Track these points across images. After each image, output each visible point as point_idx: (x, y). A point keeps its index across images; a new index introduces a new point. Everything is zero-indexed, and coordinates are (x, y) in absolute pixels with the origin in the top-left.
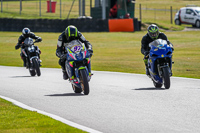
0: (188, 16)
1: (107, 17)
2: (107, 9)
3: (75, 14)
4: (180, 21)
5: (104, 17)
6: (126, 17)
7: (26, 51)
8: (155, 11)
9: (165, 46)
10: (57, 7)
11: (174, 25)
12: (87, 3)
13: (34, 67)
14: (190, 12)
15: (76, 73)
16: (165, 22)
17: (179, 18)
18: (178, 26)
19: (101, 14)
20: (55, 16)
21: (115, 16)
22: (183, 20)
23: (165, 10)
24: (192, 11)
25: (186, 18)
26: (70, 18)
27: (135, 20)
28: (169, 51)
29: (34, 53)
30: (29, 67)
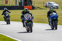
0: (49, 5)
1: (24, 5)
2: (24, 3)
3: (14, 4)
4: (46, 7)
5: (23, 5)
6: (30, 5)
7: (5, 16)
8: (39, 3)
9: (56, 15)
10: (8, 2)
11: (44, 8)
12: (18, 1)
13: (8, 21)
14: (49, 4)
15: (28, 25)
16: (42, 7)
17: (46, 6)
18: (46, 8)
19: (22, 4)
20: (8, 5)
21: (26, 5)
22: (47, 6)
23: (42, 3)
24: (50, 3)
25: (48, 5)
26: (12, 5)
27: (33, 6)
28: (57, 17)
29: (8, 17)
30: (6, 21)
